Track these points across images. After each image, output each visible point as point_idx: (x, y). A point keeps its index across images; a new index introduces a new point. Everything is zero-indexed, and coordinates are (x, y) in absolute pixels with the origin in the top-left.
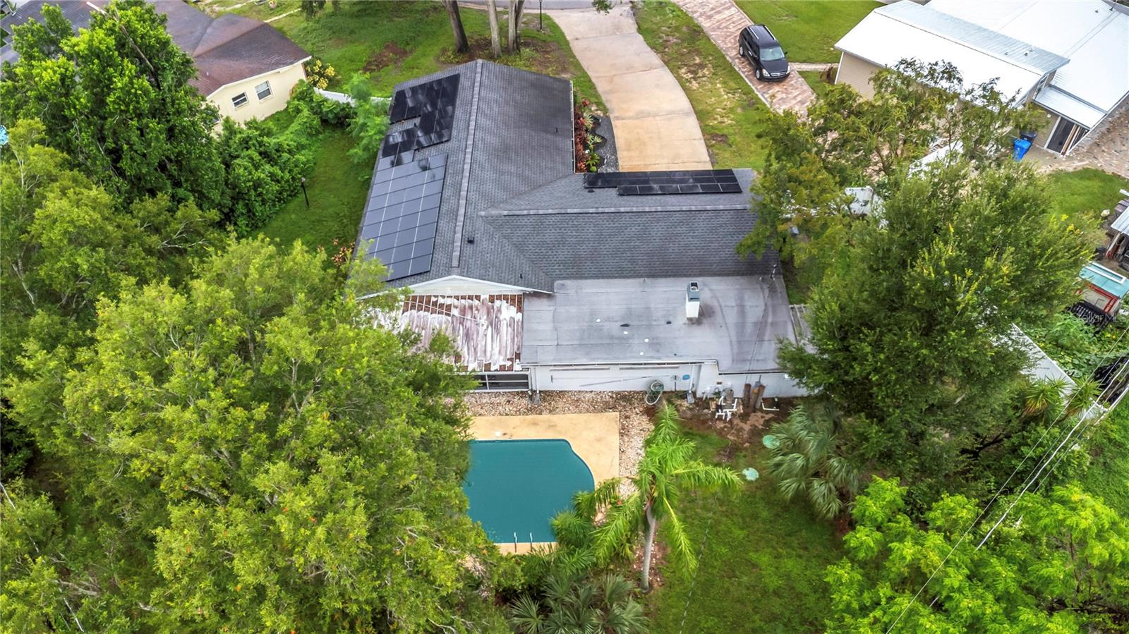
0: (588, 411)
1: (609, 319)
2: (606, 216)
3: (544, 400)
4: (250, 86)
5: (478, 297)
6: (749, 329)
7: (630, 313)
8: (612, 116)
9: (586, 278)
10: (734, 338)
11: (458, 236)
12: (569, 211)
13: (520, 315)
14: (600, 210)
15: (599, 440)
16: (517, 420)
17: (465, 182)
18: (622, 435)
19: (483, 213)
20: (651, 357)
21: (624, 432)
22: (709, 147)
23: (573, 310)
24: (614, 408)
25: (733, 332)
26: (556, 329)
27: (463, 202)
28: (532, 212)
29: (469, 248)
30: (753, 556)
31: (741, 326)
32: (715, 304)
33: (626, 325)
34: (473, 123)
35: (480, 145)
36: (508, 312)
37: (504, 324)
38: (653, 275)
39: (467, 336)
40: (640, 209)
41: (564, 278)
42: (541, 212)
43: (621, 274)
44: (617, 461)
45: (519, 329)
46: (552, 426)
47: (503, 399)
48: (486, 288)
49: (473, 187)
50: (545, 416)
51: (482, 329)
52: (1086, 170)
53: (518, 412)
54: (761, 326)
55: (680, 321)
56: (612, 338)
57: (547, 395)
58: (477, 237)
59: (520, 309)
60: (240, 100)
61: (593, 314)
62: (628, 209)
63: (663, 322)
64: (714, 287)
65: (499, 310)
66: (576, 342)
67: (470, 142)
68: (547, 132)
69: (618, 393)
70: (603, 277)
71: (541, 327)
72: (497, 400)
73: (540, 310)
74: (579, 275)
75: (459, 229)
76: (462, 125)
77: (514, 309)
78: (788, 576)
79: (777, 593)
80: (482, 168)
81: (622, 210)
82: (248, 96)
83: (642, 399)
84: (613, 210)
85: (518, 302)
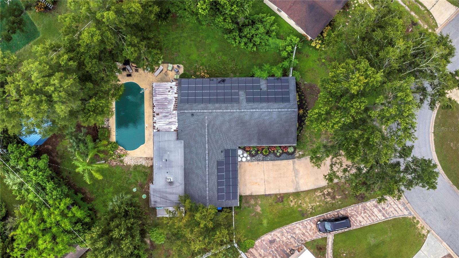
1: (169, 156)
2: (205, 156)
7: (171, 162)
9: (184, 150)
10: (161, 190)
11: (194, 111)
13: (173, 131)
15: (144, 151)
16: (151, 130)
17: (221, 111)
19: (206, 118)
20: (155, 167)
21: (147, 158)
22: (276, 195)
23: (172, 146)
25: (164, 190)
26: (166, 141)
27: (210, 111)
28: (206, 133)
31: (166, 193)
32: (174, 186)
33: (166, 160)
34: (254, 110)
35: (242, 114)
36: (174, 127)
37: (170, 126)
38: (185, 169)
39: (165, 116)
40: (207, 167)
41: (184, 143)
42: (206, 136)
43: (185, 160)
44: (138, 156)
45: (168, 131)
46: (149, 139)
49: (218, 114)
50: (152, 137)
51: (167, 120)
54: (166, 198)
55: (167, 175)
56: (162, 156)
58: (194, 117)
61: (171, 151)
63: (167, 171)
64: (180, 187)
66: (161, 147)
67: (242, 110)
68: (258, 137)
70: (184, 154)
71: (166, 137)
73: (173, 136)
74: (185, 147)
75: (197, 111)
80: (230, 116)
81: (207, 161)
84: (207, 158)
85: (177, 130)
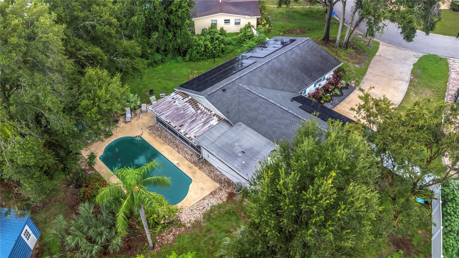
0: (211, 177)
1: (240, 146)
2: (281, 110)
3: (202, 163)
4: (233, 18)
5: (211, 112)
7: (250, 149)
8: (357, 89)
9: (251, 128)
11: (222, 86)
12: (270, 100)
13: (216, 125)
14: (282, 107)
15: (202, 189)
16: (187, 162)
17: (248, 72)
18: (211, 193)
20: (238, 169)
21: (213, 194)
24: (220, 183)
26: (219, 137)
27: (238, 77)
28: (257, 93)
29: (221, 92)
33: (244, 152)
35: (270, 64)
36: (214, 122)
39: (193, 121)
40: (297, 115)
41: (244, 123)
42: (260, 95)
43: (265, 134)
44: (198, 200)
46: (194, 173)
47: (191, 153)
50: (196, 168)
53: (190, 161)
56: (233, 153)
57: (206, 162)
58: (229, 91)
60: (227, 21)
61: (237, 141)
62: (292, 112)
65: (212, 120)
66: (220, 146)
69: (229, 179)
70: (257, 131)
71: (216, 133)
72: (189, 152)
74: (249, 125)
75: (225, 85)
80: (261, 71)
81: (290, 111)
82: (231, 21)
83: (234, 188)
84: (286, 109)
85: (220, 119)
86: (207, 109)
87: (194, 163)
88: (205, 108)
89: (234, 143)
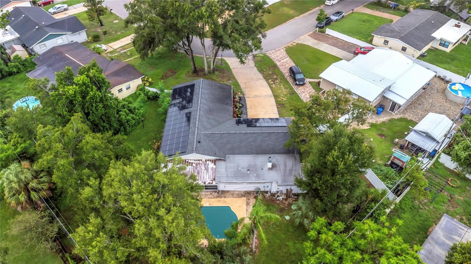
0: (236, 197)
1: (243, 168)
2: (243, 134)
3: (222, 193)
4: (124, 86)
5: (201, 160)
6: (287, 171)
7: (250, 166)
8: (245, 97)
9: (236, 154)
10: (283, 174)
11: (195, 140)
12: (231, 132)
13: (215, 166)
14: (241, 132)
15: (240, 206)
16: (214, 200)
17: (197, 122)
18: (247, 205)
19: (203, 133)
20: (257, 180)
21: (248, 204)
22: (278, 108)
23: (232, 165)
24: (245, 196)
25: (282, 172)
26: (226, 171)
27: (196, 129)
28: (219, 132)
29: (199, 144)
30: (287, 243)
31: (285, 170)
32: (277, 163)
33: (249, 170)
34: (199, 101)
35: (202, 109)
36: (211, 165)
37: (210, 169)
38: (257, 154)
39: (198, 173)
40: (254, 132)
41: (229, 154)
42: (222, 132)
43: (247, 153)
44: (245, 213)
45: (215, 171)
46: (225, 202)
47: (209, 193)
48: (204, 157)
49: (200, 124)
50: (223, 199)
51: (203, 171)
52: (401, 118)
53: (214, 197)
54: (291, 170)
55: (266, 169)
56: (244, 174)
57: (223, 192)
58: (201, 141)
59: (215, 164)
60: (120, 91)
61: (238, 166)
62: (250, 132)
63: (260, 169)
64: (277, 158)
65: (208, 164)
66: (233, 175)
67: (199, 108)
68: (224, 104)
69: (246, 191)
70: (242, 154)
71: (222, 170)
72: (207, 193)
73: (222, 165)
74: (234, 153)
75: (195, 138)
76: (196, 102)
77: (213, 164)
78: (297, 249)
79: (294, 254)
80: (203, 117)
81: (248, 132)
82: (123, 89)
83: (254, 194)
84: (245, 132)
85: (214, 162)
86: (197, 160)
87: (218, 197)
88: (195, 160)
89: (238, 168)
